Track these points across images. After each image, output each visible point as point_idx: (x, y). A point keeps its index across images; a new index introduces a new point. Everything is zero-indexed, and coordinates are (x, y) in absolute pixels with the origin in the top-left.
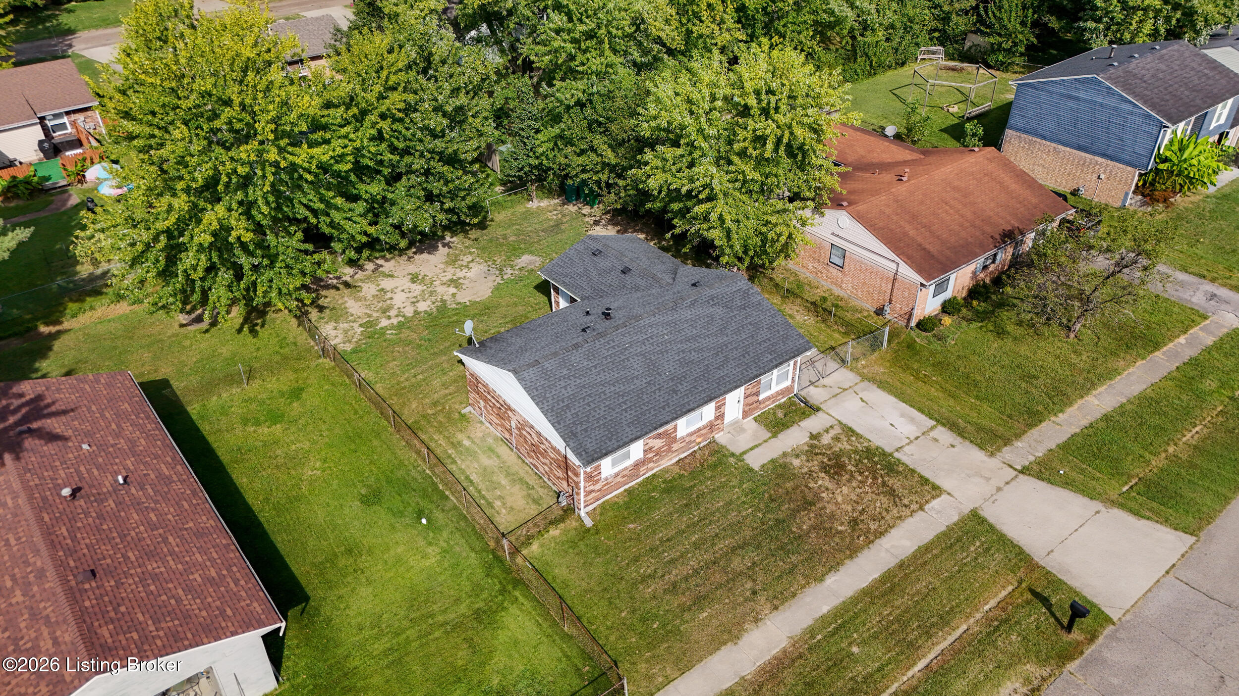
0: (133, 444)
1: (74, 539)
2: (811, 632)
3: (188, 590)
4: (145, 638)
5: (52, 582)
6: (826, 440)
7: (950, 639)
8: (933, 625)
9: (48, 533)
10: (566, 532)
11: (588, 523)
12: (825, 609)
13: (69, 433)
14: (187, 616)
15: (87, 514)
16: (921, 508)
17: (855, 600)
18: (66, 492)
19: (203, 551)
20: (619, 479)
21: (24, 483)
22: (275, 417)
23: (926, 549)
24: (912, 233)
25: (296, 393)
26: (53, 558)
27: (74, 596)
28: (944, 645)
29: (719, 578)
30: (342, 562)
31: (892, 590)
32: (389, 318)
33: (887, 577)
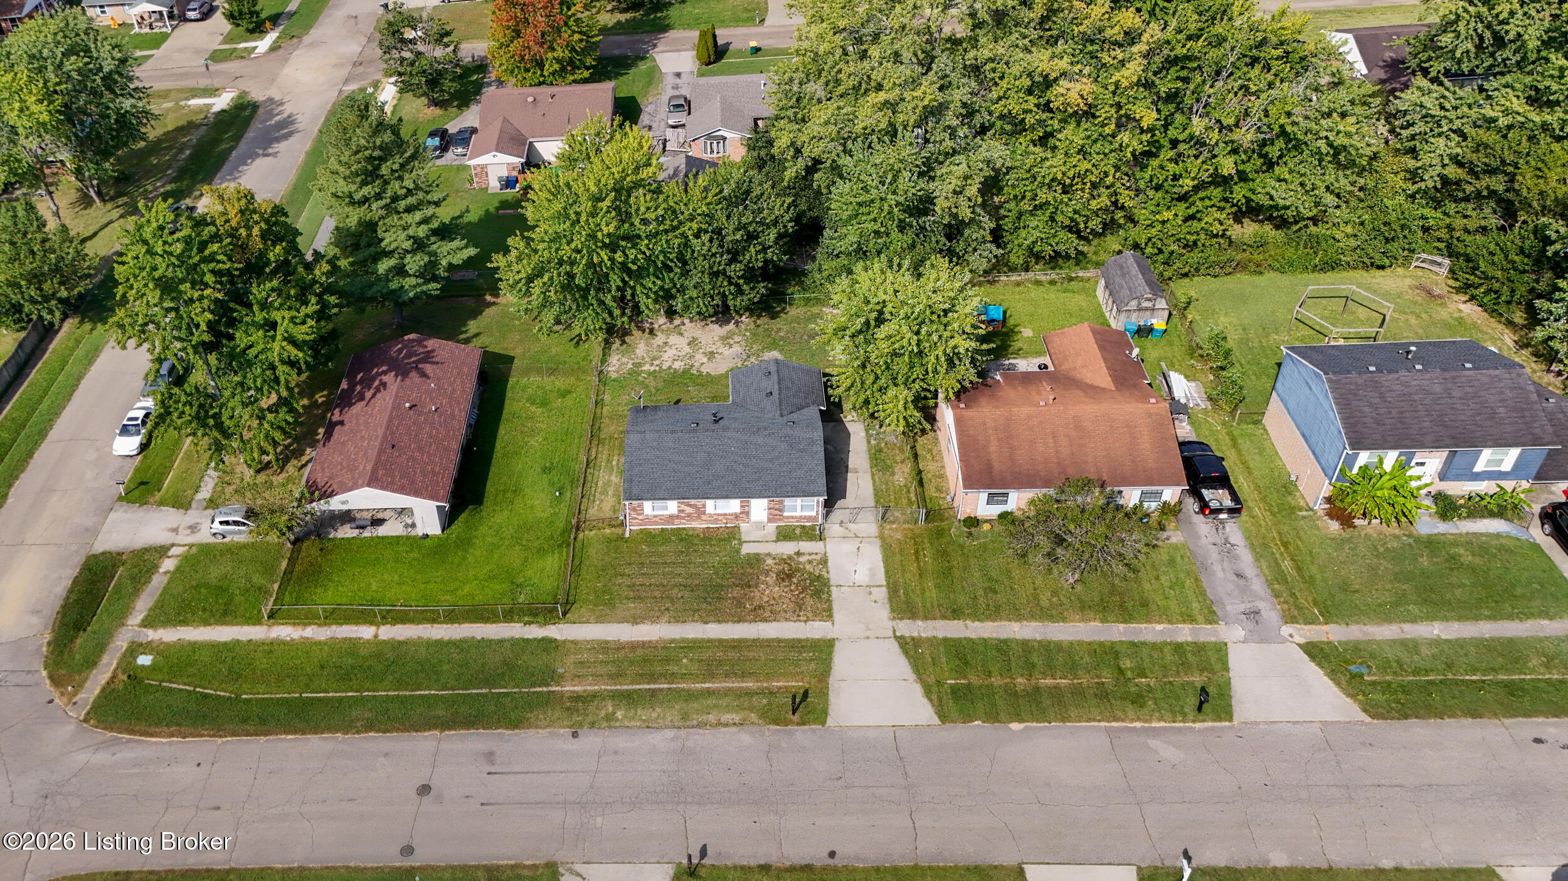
0: (454, 391)
1: (397, 428)
2: (672, 641)
3: (422, 471)
4: (392, 483)
5: (377, 444)
6: (802, 559)
7: (736, 685)
8: (736, 674)
9: (390, 421)
10: (612, 533)
11: (627, 535)
12: (691, 636)
13: (431, 375)
14: (413, 482)
15: (410, 418)
16: (805, 622)
17: (710, 641)
18: (407, 405)
19: (441, 458)
20: (657, 519)
21: (397, 393)
22: (544, 403)
23: (779, 641)
24: (992, 449)
25: (564, 394)
26: (385, 433)
27: (381, 452)
28: (730, 685)
29: (658, 594)
30: (509, 495)
31: (735, 647)
32: (652, 365)
33: (740, 641)
